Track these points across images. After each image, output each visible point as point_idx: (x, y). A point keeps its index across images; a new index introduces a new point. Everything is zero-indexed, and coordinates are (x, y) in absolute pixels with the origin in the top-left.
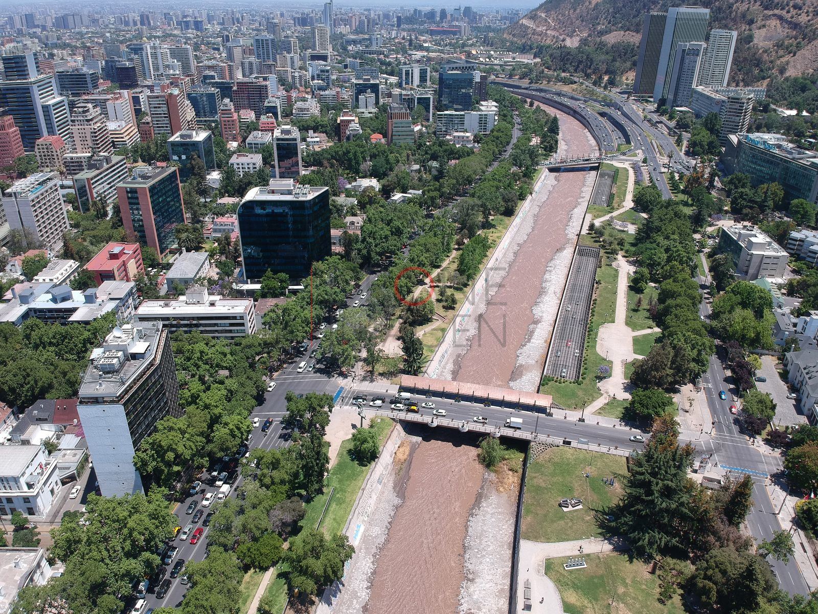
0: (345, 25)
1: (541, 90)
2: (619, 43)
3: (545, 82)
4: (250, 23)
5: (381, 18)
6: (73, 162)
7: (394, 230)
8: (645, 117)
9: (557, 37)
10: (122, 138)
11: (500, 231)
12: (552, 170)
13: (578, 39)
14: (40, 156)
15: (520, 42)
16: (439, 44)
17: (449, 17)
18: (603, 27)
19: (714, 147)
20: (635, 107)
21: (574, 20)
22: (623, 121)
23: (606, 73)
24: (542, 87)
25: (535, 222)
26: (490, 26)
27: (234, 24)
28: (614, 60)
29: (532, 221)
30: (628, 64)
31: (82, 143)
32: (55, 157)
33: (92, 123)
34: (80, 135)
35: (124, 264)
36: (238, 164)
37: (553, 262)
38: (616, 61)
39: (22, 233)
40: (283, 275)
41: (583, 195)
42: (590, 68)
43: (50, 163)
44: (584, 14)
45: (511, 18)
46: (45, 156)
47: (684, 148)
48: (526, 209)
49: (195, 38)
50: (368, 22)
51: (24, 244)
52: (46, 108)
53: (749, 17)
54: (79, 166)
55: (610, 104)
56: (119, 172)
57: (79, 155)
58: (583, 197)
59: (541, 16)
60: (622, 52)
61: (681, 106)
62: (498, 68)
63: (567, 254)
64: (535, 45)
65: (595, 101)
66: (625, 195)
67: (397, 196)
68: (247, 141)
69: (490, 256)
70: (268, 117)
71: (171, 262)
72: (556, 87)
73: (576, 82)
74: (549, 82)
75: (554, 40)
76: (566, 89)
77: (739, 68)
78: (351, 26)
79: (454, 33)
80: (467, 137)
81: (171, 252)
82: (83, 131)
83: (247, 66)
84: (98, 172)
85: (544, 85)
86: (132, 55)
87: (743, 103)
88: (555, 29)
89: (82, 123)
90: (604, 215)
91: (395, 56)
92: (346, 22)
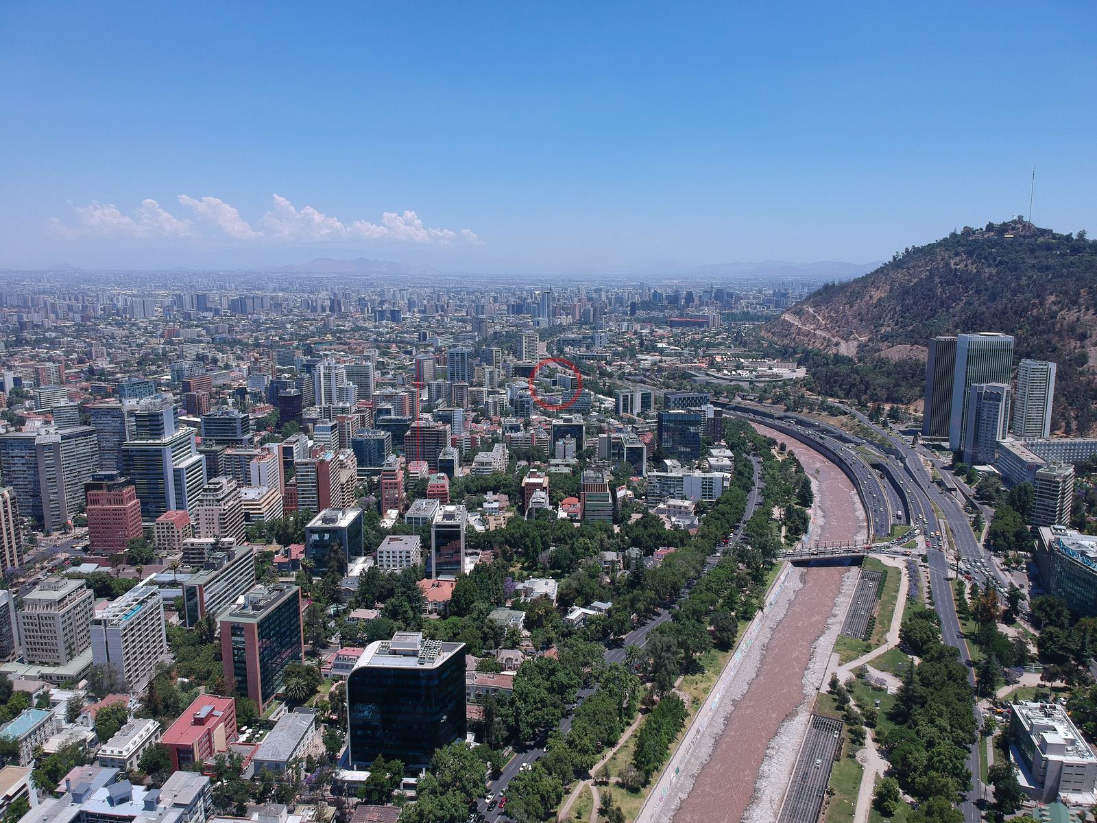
0: (567, 314)
1: (799, 422)
2: (904, 360)
3: (806, 410)
4: (456, 310)
5: (613, 301)
6: (193, 549)
7: (555, 686)
8: (934, 478)
9: (829, 340)
10: (260, 509)
11: (709, 679)
12: (797, 564)
13: (856, 343)
14: (159, 536)
15: (780, 342)
16: (677, 343)
17: (697, 301)
18: (889, 329)
19: (1024, 539)
20: (922, 458)
21: (850, 319)
22: (903, 480)
23: (887, 401)
24: (801, 417)
25: (764, 657)
26: (748, 313)
27: (437, 312)
28: (897, 385)
29: (758, 658)
30: (917, 390)
31: (208, 526)
32: (176, 538)
33: (222, 503)
34: (207, 517)
35: (209, 733)
36: (388, 552)
37: (777, 739)
38: (900, 386)
39: (106, 669)
40: (398, 764)
41: (836, 610)
42: (865, 393)
43: (169, 545)
44: (864, 312)
45: (777, 301)
46: (164, 536)
47: (983, 536)
48: (752, 635)
49: (387, 333)
50: (595, 310)
51: (106, 683)
52: (178, 473)
53: (1079, 331)
54: (199, 554)
55: (889, 451)
56: (242, 568)
57: (203, 540)
58: (835, 616)
59: (808, 312)
60: (908, 373)
61: (984, 464)
62: (745, 385)
63: (800, 725)
64: (800, 349)
65: (871, 443)
66: (890, 621)
67: (576, 613)
68: (407, 515)
69: (688, 726)
70: (439, 478)
71: (271, 718)
72: (820, 418)
73: (846, 413)
74: (811, 409)
75: (825, 344)
76: (832, 422)
77: (1070, 401)
78: (574, 318)
79: (701, 325)
80: (686, 508)
81: (276, 698)
82: (211, 512)
83: (434, 388)
84: (215, 573)
85: (804, 415)
86: (303, 374)
87: (1058, 483)
88: (826, 329)
89: (211, 503)
90: (857, 657)
91: (619, 363)
92: (568, 311)
